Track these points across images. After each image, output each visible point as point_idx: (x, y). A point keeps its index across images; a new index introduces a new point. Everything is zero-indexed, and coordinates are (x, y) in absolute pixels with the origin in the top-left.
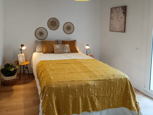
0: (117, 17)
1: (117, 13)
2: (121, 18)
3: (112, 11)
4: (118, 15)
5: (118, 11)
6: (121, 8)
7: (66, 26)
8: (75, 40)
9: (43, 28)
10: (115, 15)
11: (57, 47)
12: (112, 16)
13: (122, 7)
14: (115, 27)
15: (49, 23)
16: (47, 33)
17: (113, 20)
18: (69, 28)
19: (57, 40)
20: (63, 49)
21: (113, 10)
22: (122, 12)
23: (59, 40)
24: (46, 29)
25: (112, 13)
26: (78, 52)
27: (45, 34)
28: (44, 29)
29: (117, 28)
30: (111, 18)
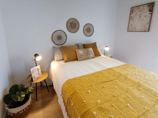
0: (139, 17)
1: (141, 11)
2: (145, 16)
3: (133, 10)
4: (140, 14)
5: (142, 9)
6: (146, 6)
7: (86, 28)
8: (96, 43)
9: (61, 31)
10: (136, 14)
11: (81, 52)
12: (131, 16)
13: (148, 4)
14: (135, 27)
15: (69, 25)
16: (66, 37)
17: (133, 19)
18: (89, 30)
19: (77, 44)
20: (87, 54)
21: (135, 9)
22: (148, 10)
23: (79, 44)
24: (64, 32)
25: (132, 13)
26: (101, 56)
27: (64, 37)
28: (63, 32)
29: (138, 28)
30: (131, 18)
